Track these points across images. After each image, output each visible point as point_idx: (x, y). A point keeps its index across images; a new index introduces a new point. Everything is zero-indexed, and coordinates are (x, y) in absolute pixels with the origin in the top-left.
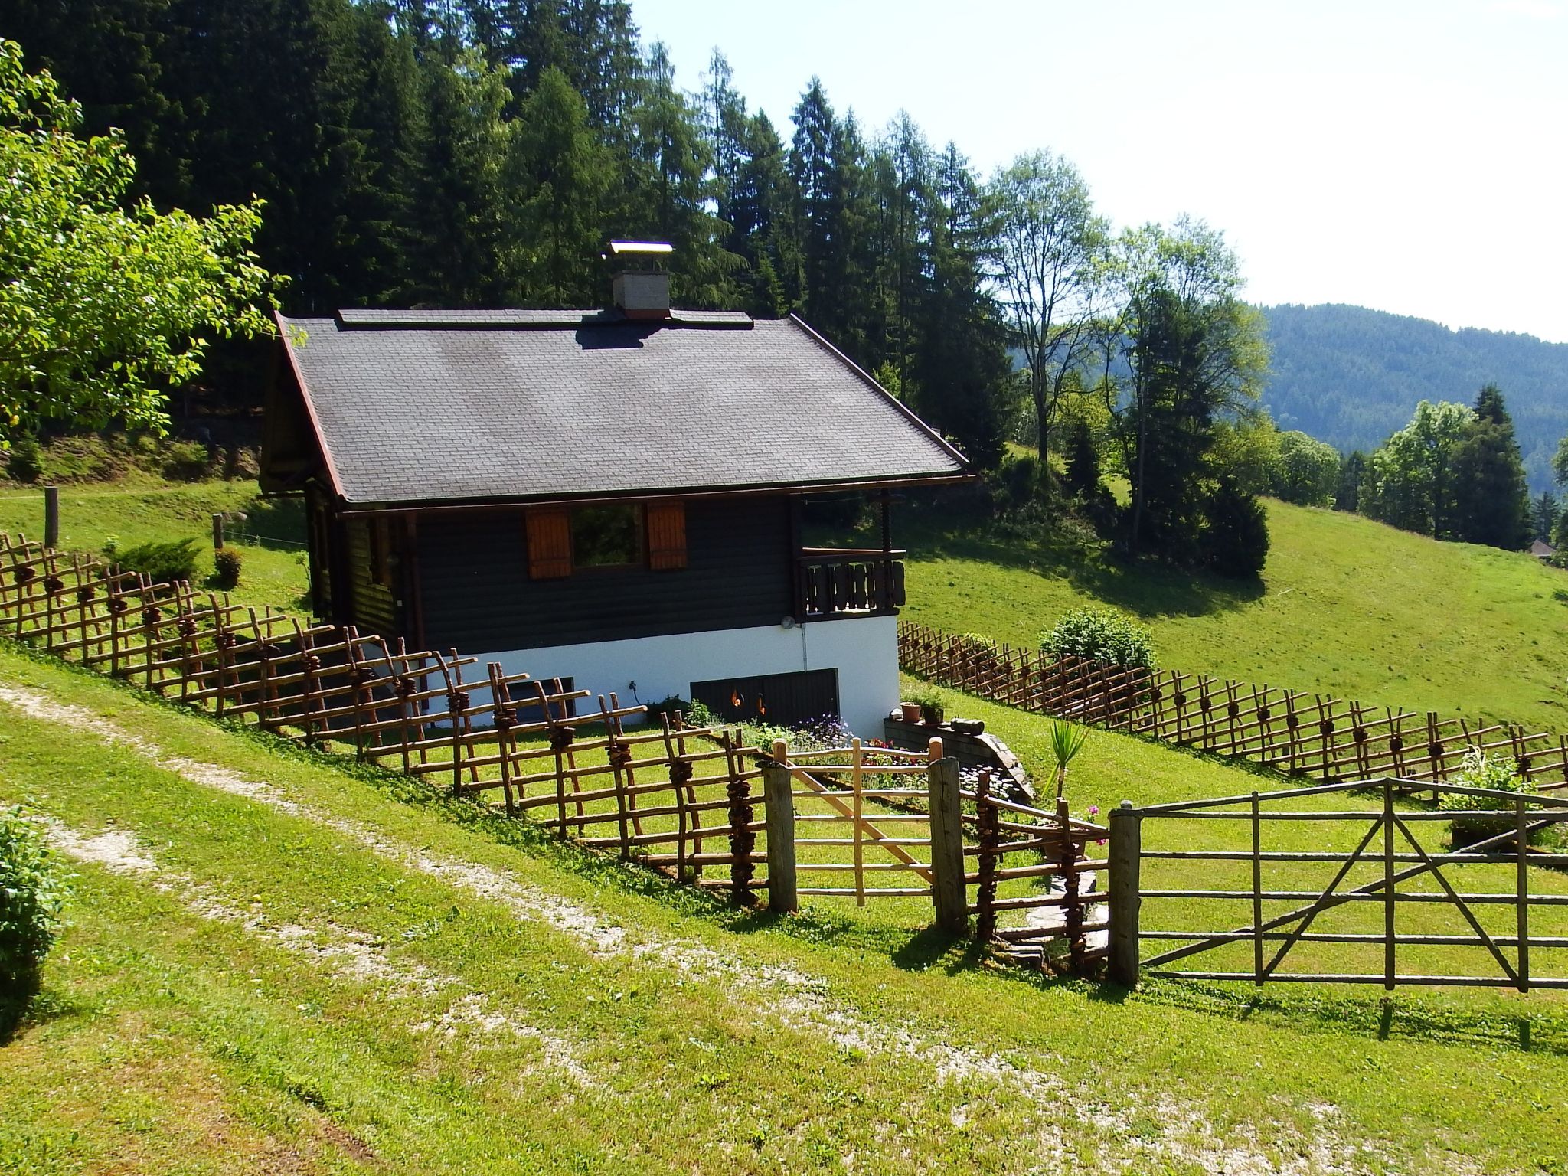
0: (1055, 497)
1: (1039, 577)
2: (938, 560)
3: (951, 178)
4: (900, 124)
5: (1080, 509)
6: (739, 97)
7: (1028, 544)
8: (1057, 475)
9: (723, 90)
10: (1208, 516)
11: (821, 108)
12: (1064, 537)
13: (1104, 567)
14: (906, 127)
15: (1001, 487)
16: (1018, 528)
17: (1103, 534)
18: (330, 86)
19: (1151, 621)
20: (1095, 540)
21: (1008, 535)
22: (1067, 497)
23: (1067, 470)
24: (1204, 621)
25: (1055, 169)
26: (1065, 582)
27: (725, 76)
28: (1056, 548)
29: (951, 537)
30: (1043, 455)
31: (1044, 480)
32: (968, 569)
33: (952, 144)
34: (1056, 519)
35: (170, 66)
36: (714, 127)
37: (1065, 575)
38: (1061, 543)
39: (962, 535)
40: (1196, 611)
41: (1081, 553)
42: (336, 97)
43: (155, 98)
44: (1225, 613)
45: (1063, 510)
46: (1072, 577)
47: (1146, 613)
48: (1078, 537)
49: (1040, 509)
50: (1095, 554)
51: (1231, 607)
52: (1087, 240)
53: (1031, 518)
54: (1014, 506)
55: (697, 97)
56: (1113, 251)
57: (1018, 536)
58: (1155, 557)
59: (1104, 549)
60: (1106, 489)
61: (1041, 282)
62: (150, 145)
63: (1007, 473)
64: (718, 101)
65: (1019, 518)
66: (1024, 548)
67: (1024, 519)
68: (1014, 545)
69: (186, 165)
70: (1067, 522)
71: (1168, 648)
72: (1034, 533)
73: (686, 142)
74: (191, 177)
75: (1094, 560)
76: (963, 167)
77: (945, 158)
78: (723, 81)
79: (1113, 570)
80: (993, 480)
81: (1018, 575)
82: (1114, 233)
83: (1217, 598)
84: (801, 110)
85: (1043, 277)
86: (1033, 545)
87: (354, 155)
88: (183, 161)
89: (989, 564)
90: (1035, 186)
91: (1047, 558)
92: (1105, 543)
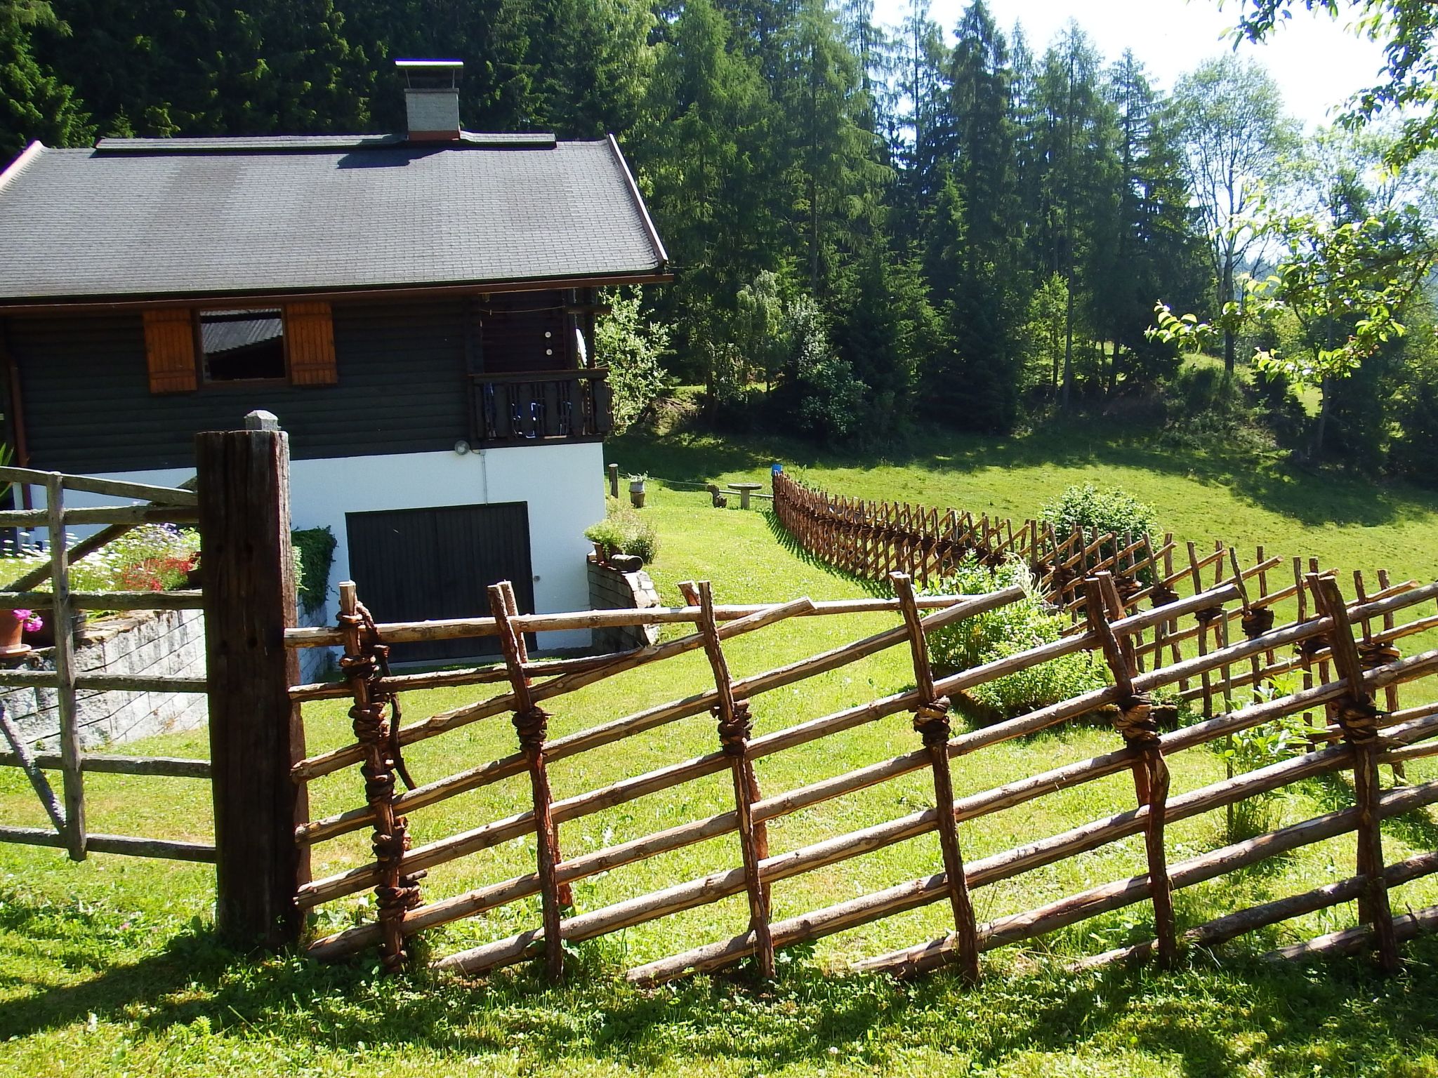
0: (1235, 406)
1: (1197, 485)
2: (1089, 466)
3: (1128, 85)
4: (1069, 32)
5: (1260, 419)
6: (937, 27)
7: (1196, 452)
8: (1243, 385)
9: (922, 21)
10: (1404, 426)
11: (983, 20)
12: (1239, 446)
13: (1278, 475)
14: (1075, 32)
15: (1177, 397)
16: (1188, 437)
17: (1282, 444)
18: (505, 28)
19: (1317, 530)
20: (1273, 449)
21: (1176, 444)
22: (1249, 406)
23: (1254, 380)
24: (1379, 531)
25: (1245, 71)
26: (1225, 489)
27: (924, 7)
28: (1227, 457)
29: (1114, 445)
30: (1230, 365)
31: (1225, 391)
32: (1119, 476)
33: (1129, 51)
34: (1231, 428)
35: (357, 15)
36: (912, 56)
37: (1227, 483)
38: (1234, 452)
39: (1127, 444)
40: (1371, 520)
41: (1255, 461)
42: (510, 37)
43: (337, 43)
44: (1408, 524)
45: (1242, 419)
46: (1234, 485)
47: (1312, 520)
48: (1253, 446)
49: (1215, 418)
50: (1269, 463)
51: (1419, 517)
52: (1276, 142)
53: (1204, 427)
54: (1189, 416)
55: (898, 30)
56: (1307, 153)
57: (1187, 445)
58: (1341, 467)
59: (1281, 458)
60: (1294, 399)
61: (1230, 188)
62: (332, 86)
63: (1185, 383)
64: (917, 31)
65: (1192, 427)
66: (1191, 456)
67: (1197, 429)
68: (1180, 454)
69: (365, 103)
70: (1244, 431)
71: (1328, 557)
72: (1205, 442)
73: (829, 57)
74: (368, 114)
75: (1267, 469)
76: (1140, 73)
77: (1121, 65)
78: (922, 13)
79: (1286, 479)
80: (1169, 390)
81: (1175, 483)
82: (1307, 133)
83: (1402, 510)
84: (965, 23)
85: (1231, 182)
86: (1202, 453)
87: (523, 89)
88: (362, 99)
89: (1145, 470)
90: (1223, 88)
91: (1213, 466)
92: (1283, 453)
